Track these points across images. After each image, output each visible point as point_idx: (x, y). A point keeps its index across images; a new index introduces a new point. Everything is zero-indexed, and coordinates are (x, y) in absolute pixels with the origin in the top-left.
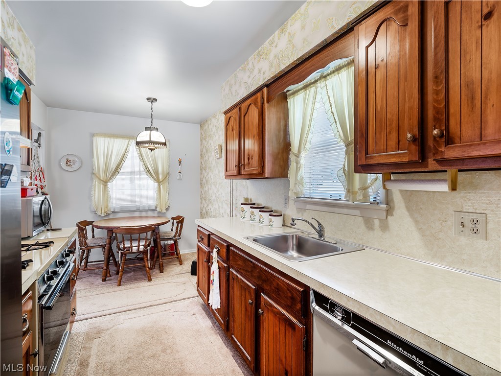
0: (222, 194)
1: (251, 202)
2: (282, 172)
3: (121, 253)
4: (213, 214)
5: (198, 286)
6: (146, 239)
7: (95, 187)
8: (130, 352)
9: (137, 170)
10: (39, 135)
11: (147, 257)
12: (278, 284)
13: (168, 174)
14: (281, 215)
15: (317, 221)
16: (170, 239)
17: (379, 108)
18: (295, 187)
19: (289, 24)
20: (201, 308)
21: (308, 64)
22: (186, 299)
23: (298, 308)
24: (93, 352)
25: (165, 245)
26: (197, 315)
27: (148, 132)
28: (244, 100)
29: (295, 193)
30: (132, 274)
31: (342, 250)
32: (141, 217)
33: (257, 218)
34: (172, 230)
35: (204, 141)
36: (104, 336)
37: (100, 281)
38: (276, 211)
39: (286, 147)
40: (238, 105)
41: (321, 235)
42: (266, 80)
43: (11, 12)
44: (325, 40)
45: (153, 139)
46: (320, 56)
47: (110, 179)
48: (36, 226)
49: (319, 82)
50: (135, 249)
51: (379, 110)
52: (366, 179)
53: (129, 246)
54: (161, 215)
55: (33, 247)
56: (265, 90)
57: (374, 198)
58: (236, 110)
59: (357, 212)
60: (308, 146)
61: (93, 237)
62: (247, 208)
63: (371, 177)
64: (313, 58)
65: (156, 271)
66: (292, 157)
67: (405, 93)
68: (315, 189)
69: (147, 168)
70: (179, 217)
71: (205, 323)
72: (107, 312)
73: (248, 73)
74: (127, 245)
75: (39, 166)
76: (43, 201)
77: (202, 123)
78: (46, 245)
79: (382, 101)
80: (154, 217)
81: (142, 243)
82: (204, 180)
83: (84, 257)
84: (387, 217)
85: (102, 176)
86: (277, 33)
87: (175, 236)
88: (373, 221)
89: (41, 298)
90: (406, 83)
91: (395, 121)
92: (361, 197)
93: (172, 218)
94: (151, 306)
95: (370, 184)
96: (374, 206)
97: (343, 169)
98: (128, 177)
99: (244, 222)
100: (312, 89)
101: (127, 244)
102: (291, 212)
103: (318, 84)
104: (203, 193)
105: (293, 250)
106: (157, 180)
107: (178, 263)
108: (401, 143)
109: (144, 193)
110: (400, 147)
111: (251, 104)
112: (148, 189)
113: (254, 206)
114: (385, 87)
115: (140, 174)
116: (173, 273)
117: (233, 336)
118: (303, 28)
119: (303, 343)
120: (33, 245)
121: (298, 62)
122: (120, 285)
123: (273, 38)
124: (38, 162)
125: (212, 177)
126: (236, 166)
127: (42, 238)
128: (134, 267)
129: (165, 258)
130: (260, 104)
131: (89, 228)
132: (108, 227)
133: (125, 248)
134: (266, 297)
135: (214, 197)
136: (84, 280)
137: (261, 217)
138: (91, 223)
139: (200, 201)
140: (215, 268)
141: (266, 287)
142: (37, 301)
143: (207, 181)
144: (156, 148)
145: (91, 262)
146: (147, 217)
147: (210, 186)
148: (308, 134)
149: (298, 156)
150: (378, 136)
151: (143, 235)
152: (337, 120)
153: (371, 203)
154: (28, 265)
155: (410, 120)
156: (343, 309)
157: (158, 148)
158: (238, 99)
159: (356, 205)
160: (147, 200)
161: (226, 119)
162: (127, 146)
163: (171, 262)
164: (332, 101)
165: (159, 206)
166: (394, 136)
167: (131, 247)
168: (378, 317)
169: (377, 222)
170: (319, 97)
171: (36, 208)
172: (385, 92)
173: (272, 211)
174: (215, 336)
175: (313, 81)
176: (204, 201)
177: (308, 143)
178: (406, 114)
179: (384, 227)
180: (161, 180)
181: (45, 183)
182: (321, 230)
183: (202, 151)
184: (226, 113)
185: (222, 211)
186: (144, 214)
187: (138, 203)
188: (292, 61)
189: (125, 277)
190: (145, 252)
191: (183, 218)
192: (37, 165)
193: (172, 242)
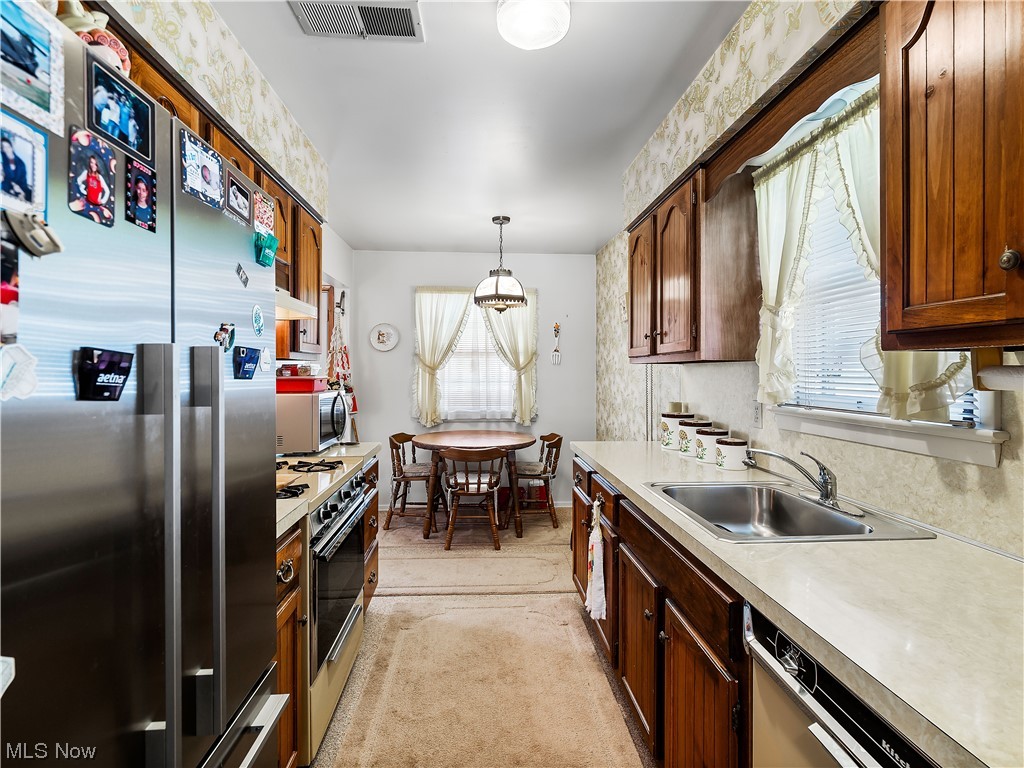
0: (633, 393)
1: (687, 411)
2: (743, 347)
3: (452, 492)
4: (618, 434)
5: (575, 572)
6: (492, 473)
7: (418, 377)
8: (448, 664)
9: (482, 347)
10: (343, 294)
11: (494, 505)
12: (691, 584)
13: (535, 353)
14: (744, 444)
15: (818, 463)
16: (538, 477)
17: (935, 191)
18: (768, 380)
19: (741, 29)
20: (578, 615)
21: (782, 108)
22: (554, 592)
23: (723, 638)
24: (397, 649)
25: (530, 488)
26: (570, 627)
27: (494, 278)
28: (661, 199)
29: (769, 394)
30: (470, 532)
31: (871, 531)
32: (488, 433)
33: (692, 446)
34: (541, 460)
35: (602, 288)
36: (415, 628)
37: (421, 537)
38: (735, 434)
39: (752, 293)
40: (650, 213)
41: (827, 494)
42: (700, 154)
43: (295, 123)
44: (815, 49)
45: (501, 292)
46: (807, 85)
47: (440, 363)
48: (324, 437)
49: (820, 140)
50: (473, 488)
51: (935, 197)
52: (934, 363)
53: (464, 481)
54: (522, 429)
55: (315, 468)
56: (700, 174)
57: (965, 411)
58: (648, 223)
59: (920, 445)
60: (798, 287)
61: (414, 461)
62: (673, 423)
63: (947, 358)
64: (792, 93)
65: (510, 534)
66: (765, 316)
67: (1001, 147)
68: (827, 386)
69: (498, 343)
70: (553, 436)
71: (582, 646)
72: (423, 590)
73: (667, 145)
74: (461, 480)
75: (342, 344)
76: (336, 398)
77: (599, 251)
78: (332, 466)
79: (942, 174)
80: (510, 433)
81: (485, 479)
82: (603, 365)
83: (401, 493)
84: (1000, 463)
85: (428, 358)
86: (718, 52)
87: (545, 471)
88: (963, 471)
89: (315, 540)
90: (1002, 122)
91: (974, 221)
92: (917, 409)
93: (542, 438)
94: (493, 593)
95: (944, 377)
96: (963, 433)
97: (874, 340)
98: (467, 361)
99: (667, 454)
100: (806, 159)
101: (462, 478)
102: (768, 436)
103: (819, 146)
104: (600, 390)
105: (761, 521)
106: (517, 366)
107: (551, 523)
108: (989, 275)
109: (494, 388)
110: (987, 284)
111: (672, 208)
112: (500, 382)
113: (687, 420)
114: (951, 137)
115: (487, 353)
116: (539, 541)
117: (624, 678)
118: (768, 29)
119: (733, 716)
120: (316, 465)
121: (761, 107)
122: (448, 549)
123: (712, 65)
124: (341, 337)
125: (616, 359)
126: (646, 337)
127: (333, 456)
128: (476, 520)
129: (527, 511)
130: (689, 206)
131: (408, 445)
132: (433, 446)
133: (457, 484)
134: (673, 609)
135: (619, 400)
136: (398, 532)
137: (700, 444)
138: (408, 438)
139: (595, 406)
140: (596, 537)
141: (673, 588)
142: (308, 545)
143: (607, 367)
144: (507, 306)
145: (411, 504)
146: (498, 433)
147: (612, 378)
148: (797, 260)
149: (775, 312)
150: (932, 258)
151: (486, 465)
152: (862, 225)
153: (956, 424)
154: (303, 492)
155: (1012, 215)
156: (802, 655)
157: (513, 306)
158: (651, 199)
159: (915, 427)
160: (499, 403)
161: (630, 242)
162: (467, 306)
163: (538, 520)
164: (850, 181)
165: (518, 414)
166: (972, 257)
167: (467, 484)
168: (863, 683)
169: (972, 474)
170: (820, 174)
171: (327, 409)
172: (950, 149)
173: (726, 433)
174: (598, 674)
175: (807, 139)
176: (602, 407)
177: (798, 282)
178: (1002, 200)
179: (994, 486)
180: (522, 366)
181: (349, 371)
182: (825, 482)
183: (598, 307)
184: (630, 229)
185: (634, 428)
186: (493, 427)
187: (483, 408)
188: (746, 106)
189: (459, 536)
190: (489, 495)
191: (561, 439)
192: (339, 342)
193: (541, 483)
